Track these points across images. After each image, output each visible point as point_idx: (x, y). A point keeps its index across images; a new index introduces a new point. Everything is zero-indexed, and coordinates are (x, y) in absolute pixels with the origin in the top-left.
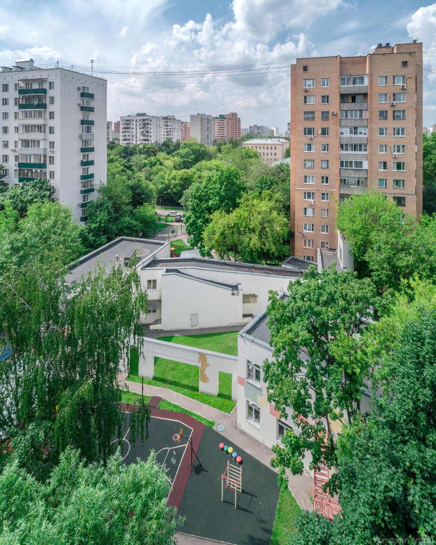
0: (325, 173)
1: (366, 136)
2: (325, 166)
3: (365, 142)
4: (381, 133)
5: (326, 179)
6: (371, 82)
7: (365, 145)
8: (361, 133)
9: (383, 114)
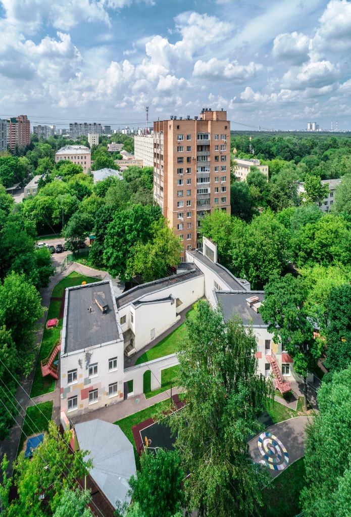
0: (189, 198)
1: (209, 172)
2: (188, 194)
3: (209, 176)
4: (216, 170)
5: (189, 202)
6: (212, 138)
7: (209, 178)
8: (206, 171)
9: (216, 158)
